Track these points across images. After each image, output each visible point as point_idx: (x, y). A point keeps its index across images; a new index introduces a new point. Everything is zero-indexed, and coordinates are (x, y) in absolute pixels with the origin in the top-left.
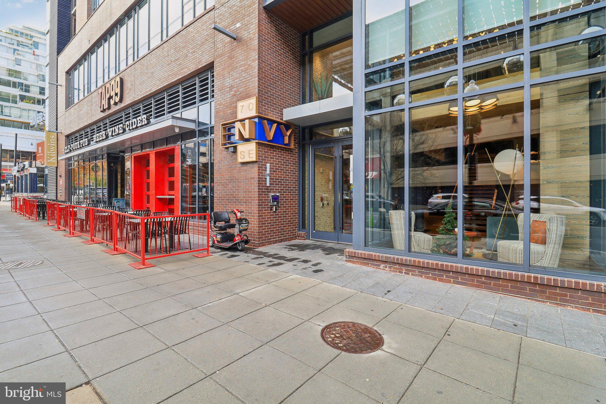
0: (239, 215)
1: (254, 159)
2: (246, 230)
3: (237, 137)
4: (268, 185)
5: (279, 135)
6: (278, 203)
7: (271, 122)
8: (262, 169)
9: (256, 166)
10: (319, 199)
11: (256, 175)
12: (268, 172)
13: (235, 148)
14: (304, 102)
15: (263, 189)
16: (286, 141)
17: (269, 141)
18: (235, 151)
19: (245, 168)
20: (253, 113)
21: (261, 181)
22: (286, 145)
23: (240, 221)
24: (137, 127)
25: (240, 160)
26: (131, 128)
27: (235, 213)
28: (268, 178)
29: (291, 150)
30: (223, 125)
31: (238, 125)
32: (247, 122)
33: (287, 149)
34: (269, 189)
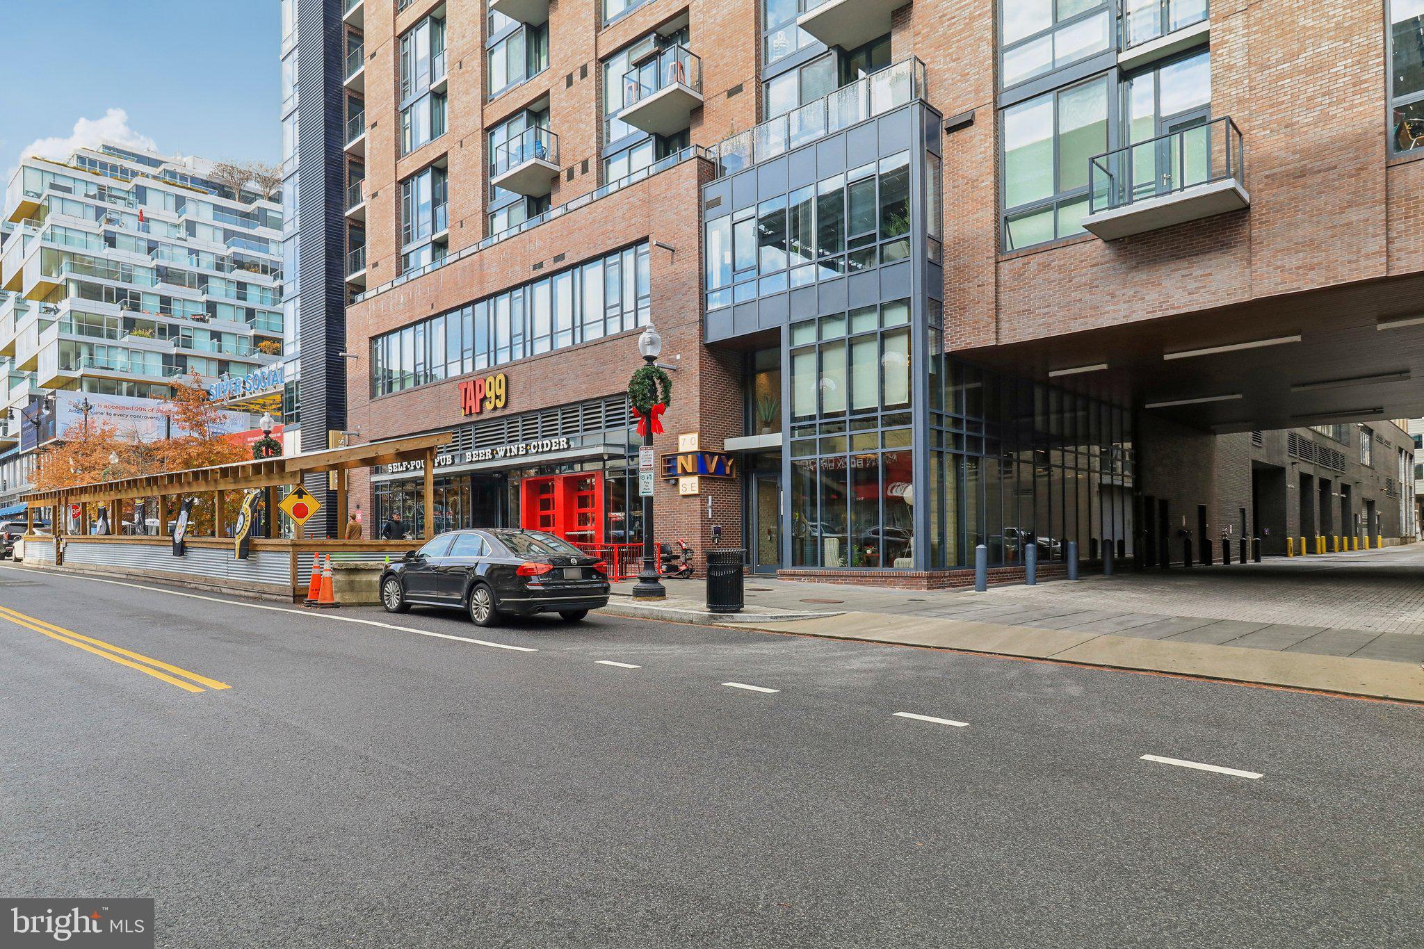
0: (684, 545)
1: (696, 492)
2: (691, 559)
3: (679, 471)
4: (710, 517)
5: (720, 466)
6: (720, 534)
7: (712, 454)
8: (704, 503)
9: (698, 499)
10: (766, 532)
11: (698, 508)
12: (710, 504)
13: (677, 480)
14: (747, 434)
15: (705, 522)
16: (728, 472)
17: (711, 474)
18: (676, 483)
19: (686, 500)
20: (695, 448)
21: (704, 513)
22: (727, 475)
23: (685, 551)
24: (550, 451)
25: (682, 493)
26: (540, 450)
27: (680, 544)
28: (710, 510)
29: (733, 480)
30: (663, 456)
31: (680, 459)
32: (690, 456)
33: (728, 479)
34: (711, 522)
